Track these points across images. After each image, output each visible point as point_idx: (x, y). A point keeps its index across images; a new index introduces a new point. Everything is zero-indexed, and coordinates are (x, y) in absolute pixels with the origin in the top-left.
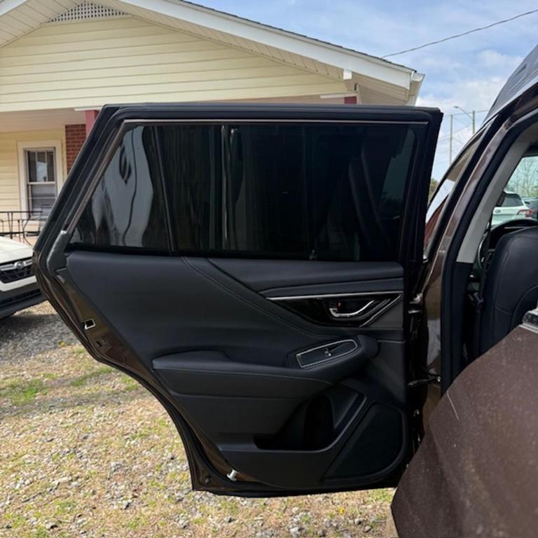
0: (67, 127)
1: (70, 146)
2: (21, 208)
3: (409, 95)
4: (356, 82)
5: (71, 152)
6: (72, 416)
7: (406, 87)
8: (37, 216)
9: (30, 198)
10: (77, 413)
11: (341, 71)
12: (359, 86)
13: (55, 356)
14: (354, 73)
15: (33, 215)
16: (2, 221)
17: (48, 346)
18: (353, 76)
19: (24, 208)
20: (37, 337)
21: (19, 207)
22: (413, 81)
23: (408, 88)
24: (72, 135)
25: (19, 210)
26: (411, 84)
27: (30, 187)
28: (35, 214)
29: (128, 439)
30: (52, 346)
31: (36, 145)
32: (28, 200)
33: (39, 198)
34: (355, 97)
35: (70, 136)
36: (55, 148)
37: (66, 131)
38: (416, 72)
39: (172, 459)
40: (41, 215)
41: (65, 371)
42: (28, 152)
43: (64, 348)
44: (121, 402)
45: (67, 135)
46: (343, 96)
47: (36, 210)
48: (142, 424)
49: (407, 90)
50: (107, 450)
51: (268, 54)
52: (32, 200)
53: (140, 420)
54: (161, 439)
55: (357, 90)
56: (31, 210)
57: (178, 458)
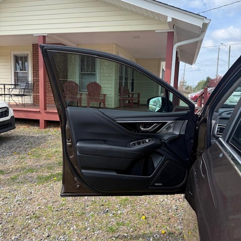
0: (33, 44)
1: (34, 54)
2: (11, 83)
3: (202, 32)
4: (174, 24)
5: (35, 57)
6: (3, 199)
7: (200, 26)
8: (19, 87)
9: (16, 78)
10: (6, 198)
11: (166, 17)
12: (176, 26)
13: (9, 160)
14: (173, 19)
15: (17, 86)
16: (1, 89)
17: (8, 154)
18: (172, 20)
19: (13, 83)
20: (4, 148)
21: (11, 82)
22: (204, 23)
23: (201, 27)
24: (35, 48)
25: (10, 84)
26: (203, 25)
27: (16, 73)
28: (18, 86)
29: (28, 218)
30: (10, 154)
31: (19, 53)
32: (15, 79)
33: (20, 78)
34: (173, 32)
35: (35, 49)
36: (28, 54)
37: (33, 46)
38: (206, 18)
39: (48, 237)
40: (20, 87)
41: (10, 170)
42: (16, 56)
43: (15, 156)
44: (32, 192)
45: (33, 48)
46: (167, 31)
47: (18, 84)
48: (39, 208)
49: (200, 28)
50: (13, 226)
51: (129, 9)
52: (17, 79)
53: (39, 205)
54: (46, 220)
55: (174, 28)
56: (16, 84)
57: (51, 237)
